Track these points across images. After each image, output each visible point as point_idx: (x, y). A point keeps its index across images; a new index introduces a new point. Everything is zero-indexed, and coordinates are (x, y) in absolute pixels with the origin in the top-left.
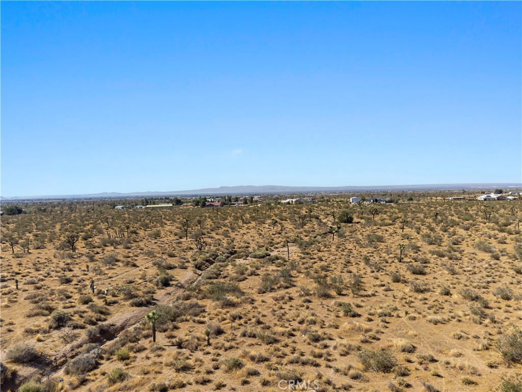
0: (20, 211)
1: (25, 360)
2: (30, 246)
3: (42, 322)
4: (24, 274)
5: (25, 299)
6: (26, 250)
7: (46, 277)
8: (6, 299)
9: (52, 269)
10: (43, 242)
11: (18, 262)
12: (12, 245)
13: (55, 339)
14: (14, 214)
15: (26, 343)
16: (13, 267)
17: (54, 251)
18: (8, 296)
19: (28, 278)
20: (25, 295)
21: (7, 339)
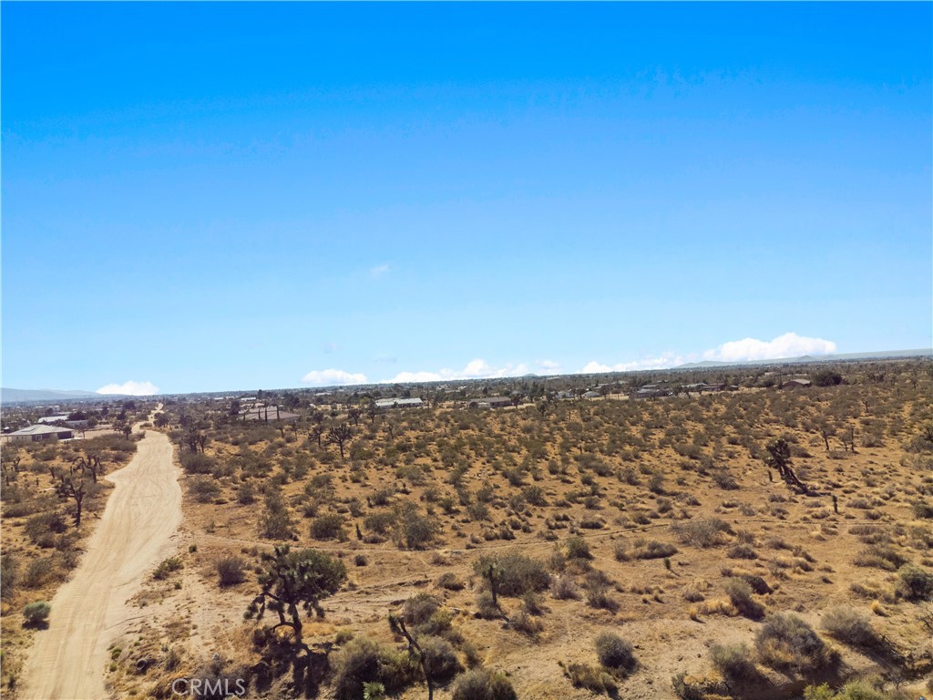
0: (837, 380)
1: (854, 640)
2: (855, 441)
3: (881, 580)
4: (847, 489)
5: (850, 532)
6: (849, 446)
7: (886, 499)
8: (819, 526)
9: (898, 486)
10: (879, 435)
11: (837, 466)
12: (825, 436)
13: (909, 619)
14: (828, 384)
15: (854, 609)
16: (828, 474)
17: (901, 453)
18: (822, 521)
19: (854, 496)
20: (850, 525)
21: (823, 594)
